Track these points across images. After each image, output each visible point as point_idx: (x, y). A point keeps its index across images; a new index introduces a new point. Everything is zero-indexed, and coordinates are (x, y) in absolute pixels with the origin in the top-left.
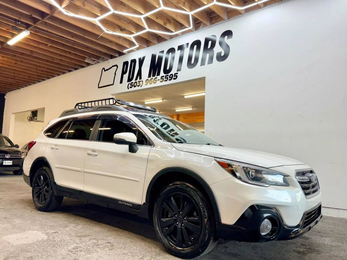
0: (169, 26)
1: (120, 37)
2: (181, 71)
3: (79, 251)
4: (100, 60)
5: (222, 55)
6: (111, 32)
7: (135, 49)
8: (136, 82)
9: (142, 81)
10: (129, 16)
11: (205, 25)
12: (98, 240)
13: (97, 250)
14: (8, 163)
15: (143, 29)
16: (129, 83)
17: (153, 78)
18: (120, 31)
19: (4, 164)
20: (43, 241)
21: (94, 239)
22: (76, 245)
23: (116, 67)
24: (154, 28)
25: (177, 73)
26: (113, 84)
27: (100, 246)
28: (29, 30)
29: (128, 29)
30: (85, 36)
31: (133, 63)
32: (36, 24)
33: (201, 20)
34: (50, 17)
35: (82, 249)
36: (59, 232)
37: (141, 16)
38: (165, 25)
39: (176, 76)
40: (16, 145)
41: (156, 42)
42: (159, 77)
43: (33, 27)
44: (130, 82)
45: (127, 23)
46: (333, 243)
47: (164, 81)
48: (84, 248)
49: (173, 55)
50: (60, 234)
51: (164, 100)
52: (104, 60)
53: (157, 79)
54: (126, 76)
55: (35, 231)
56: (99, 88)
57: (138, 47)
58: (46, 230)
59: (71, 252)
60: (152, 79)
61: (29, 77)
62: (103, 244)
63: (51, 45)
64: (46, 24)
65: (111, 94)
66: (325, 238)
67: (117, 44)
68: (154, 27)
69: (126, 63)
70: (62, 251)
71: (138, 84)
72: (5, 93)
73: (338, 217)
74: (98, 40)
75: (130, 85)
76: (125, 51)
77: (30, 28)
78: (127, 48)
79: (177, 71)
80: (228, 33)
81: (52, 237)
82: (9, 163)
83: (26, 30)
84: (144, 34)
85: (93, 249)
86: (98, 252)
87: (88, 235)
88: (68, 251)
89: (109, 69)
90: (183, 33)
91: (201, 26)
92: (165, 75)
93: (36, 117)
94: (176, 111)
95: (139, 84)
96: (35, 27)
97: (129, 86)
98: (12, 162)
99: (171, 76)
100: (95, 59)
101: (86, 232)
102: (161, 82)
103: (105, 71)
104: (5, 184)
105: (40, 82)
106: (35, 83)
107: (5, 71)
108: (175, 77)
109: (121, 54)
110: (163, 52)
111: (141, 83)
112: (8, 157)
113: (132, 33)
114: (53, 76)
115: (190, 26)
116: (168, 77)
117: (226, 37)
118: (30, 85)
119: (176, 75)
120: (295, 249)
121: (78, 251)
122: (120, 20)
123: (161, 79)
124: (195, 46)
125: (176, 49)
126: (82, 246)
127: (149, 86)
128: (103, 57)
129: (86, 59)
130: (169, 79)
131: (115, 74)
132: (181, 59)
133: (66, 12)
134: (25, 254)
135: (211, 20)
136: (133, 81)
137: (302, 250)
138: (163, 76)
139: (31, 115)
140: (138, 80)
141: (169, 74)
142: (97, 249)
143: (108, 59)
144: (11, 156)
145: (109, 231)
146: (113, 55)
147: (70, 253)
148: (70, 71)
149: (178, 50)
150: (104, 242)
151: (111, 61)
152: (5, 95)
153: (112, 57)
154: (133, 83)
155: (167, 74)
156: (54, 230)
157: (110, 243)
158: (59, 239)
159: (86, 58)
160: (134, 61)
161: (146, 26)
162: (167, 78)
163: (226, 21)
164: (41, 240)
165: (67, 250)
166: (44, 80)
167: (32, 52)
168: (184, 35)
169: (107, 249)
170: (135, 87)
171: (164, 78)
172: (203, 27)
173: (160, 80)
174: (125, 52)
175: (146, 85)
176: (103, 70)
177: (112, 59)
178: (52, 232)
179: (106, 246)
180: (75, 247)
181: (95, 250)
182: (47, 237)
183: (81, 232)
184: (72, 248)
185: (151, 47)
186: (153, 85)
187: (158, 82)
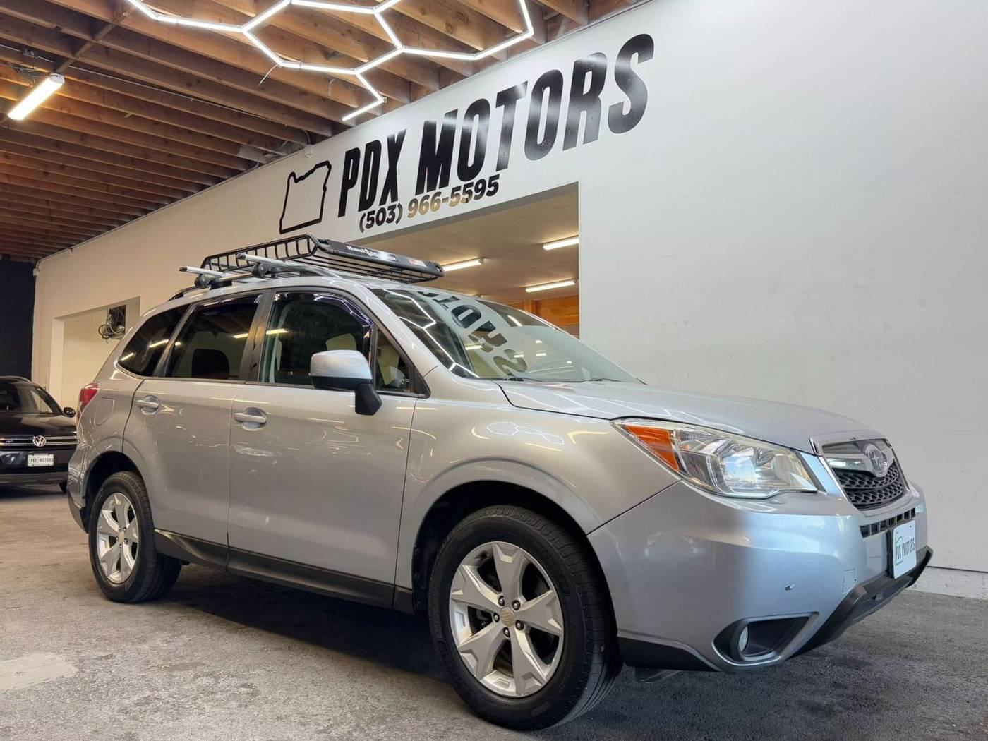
0: (462, 35)
1: (326, 78)
2: (507, 168)
3: (148, 711)
4: (280, 151)
5: (626, 111)
6: (294, 65)
7: (376, 108)
8: (383, 211)
9: (400, 206)
10: (338, 12)
11: (573, 25)
13: (204, 708)
14: (41, 460)
15: (388, 47)
16: (365, 215)
17: (429, 193)
18: (323, 58)
19: (30, 464)
20: (61, 682)
21: (207, 676)
22: (147, 693)
23: (325, 168)
24: (423, 43)
25: (497, 177)
26: (319, 221)
27: (218, 696)
28: (63, 73)
29: (345, 53)
30: (223, 81)
31: (373, 153)
32: (79, 53)
33: (559, 10)
34: (112, 30)
35: (161, 704)
36: (118, 655)
37: (374, 8)
38: (452, 33)
39: (494, 184)
40: (65, 409)
41: (433, 85)
42: (446, 192)
43: (71, 62)
44: (366, 212)
45: (339, 34)
46: (935, 680)
47: (460, 203)
49: (485, 122)
50: (118, 660)
51: (485, 260)
52: (292, 149)
53: (441, 198)
54: (354, 194)
55: (49, 653)
56: (282, 232)
57: (383, 104)
58: (81, 652)
59: (127, 713)
60: (427, 197)
61: (91, 210)
62: (227, 691)
63: (135, 114)
64: (107, 52)
66: (916, 665)
67: (323, 100)
68: (422, 39)
69: (353, 155)
70: (100, 710)
71: (388, 216)
72: (34, 262)
73: (980, 597)
74: (263, 89)
75: (366, 218)
76: (346, 119)
77: (62, 68)
78: (352, 110)
79: (497, 170)
80: (641, 45)
81: (88, 671)
82: (46, 460)
83: (52, 74)
84: (392, 63)
85: (196, 703)
86: (204, 714)
87: (195, 665)
88: (119, 711)
89: (307, 175)
90: (511, 52)
91: (562, 29)
92: (462, 184)
93: (121, 327)
94: (528, 290)
95: (390, 214)
96: (76, 64)
97: (365, 222)
98: (52, 456)
99: (480, 186)
100: (266, 146)
101: (194, 655)
102: (453, 205)
103: (296, 181)
104: (27, 520)
105: (122, 223)
106: (110, 228)
107: (21, 198)
108: (492, 189)
109: (338, 128)
110: (454, 113)
111: (397, 211)
112: (42, 443)
113: (356, 63)
114: (158, 206)
115: (525, 30)
116: (472, 189)
117: (636, 55)
118: (99, 233)
119: (493, 182)
120: (806, 697)
121: (146, 711)
122: (316, 25)
123: (453, 196)
124: (547, 91)
125: (492, 101)
126: (165, 695)
127: (419, 219)
128: (289, 142)
129: (241, 149)
130: (474, 194)
131: (325, 189)
132: (507, 134)
133: (155, 11)
135: (589, 7)
136: (376, 206)
138: (458, 188)
139: (107, 320)
140: (389, 202)
141: (475, 181)
142: (205, 705)
143: (304, 144)
144: (48, 441)
145: (262, 651)
146: (316, 134)
147: (122, 717)
148: (202, 188)
149: (498, 105)
150: (236, 682)
151: (312, 152)
152: (34, 266)
153: (314, 139)
154: (373, 212)
155: (468, 180)
156: (106, 651)
157: (250, 686)
158: (107, 677)
159: (240, 145)
160: (374, 147)
161: (393, 38)
162: (470, 193)
163: (631, 7)
164: (54, 680)
165: (117, 709)
166: (135, 217)
167: (84, 136)
168: (513, 58)
169: (234, 704)
170: (380, 223)
172: (567, 30)
173: (450, 200)
174: (350, 121)
175: (410, 216)
176: (292, 178)
177: (314, 146)
178: (96, 657)
179: (236, 696)
180: (145, 698)
181: (198, 707)
182: (78, 670)
183: (182, 656)
184: (133, 702)
185: (421, 100)
186: (431, 216)
187: (444, 206)
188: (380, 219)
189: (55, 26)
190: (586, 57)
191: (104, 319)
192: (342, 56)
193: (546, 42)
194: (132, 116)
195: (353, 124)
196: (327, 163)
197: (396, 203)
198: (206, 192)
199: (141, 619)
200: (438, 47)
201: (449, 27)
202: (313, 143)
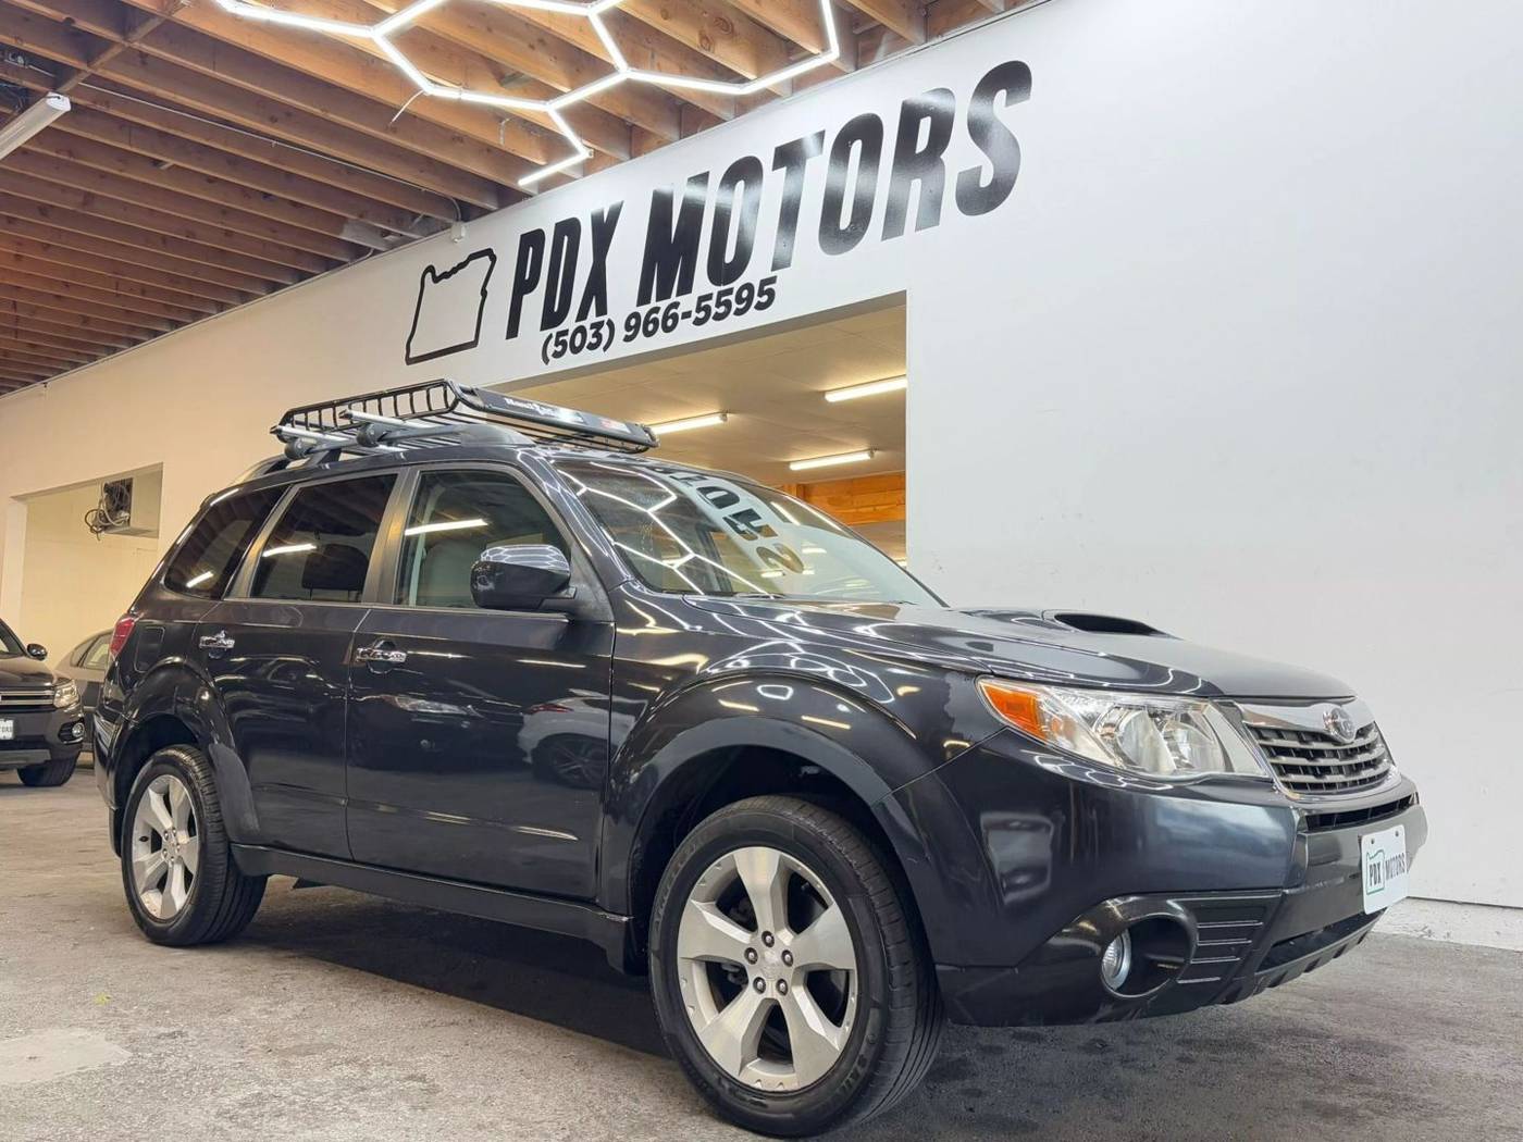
0: (725, 54)
1: (497, 116)
2: (789, 265)
3: (266, 1115)
4: (411, 231)
5: (985, 181)
6: (450, 92)
7: (575, 167)
8: (581, 330)
9: (611, 324)
11: (900, 43)
12: (365, 1066)
13: (356, 1112)
15: (605, 69)
16: (551, 336)
18: (495, 82)
20: (107, 1072)
21: (347, 1063)
22: (257, 1089)
23: (486, 260)
24: (659, 65)
25: (772, 280)
26: (473, 344)
27: (374, 1093)
28: (67, 94)
29: (532, 76)
30: (330, 115)
32: (98, 62)
33: (880, 18)
34: (159, 27)
35: (283, 1104)
36: (190, 1032)
37: (589, 5)
38: (709, 50)
39: (767, 290)
40: (31, 647)
43: (85, 76)
44: (554, 331)
45: (526, 46)
46: (1504, 1072)
47: (711, 319)
48: (294, 1102)
49: (754, 191)
50: (193, 1040)
51: (728, 415)
52: (431, 228)
54: (534, 303)
55: (75, 1028)
56: (410, 361)
57: (588, 159)
58: (128, 1026)
59: (231, 1118)
60: (656, 310)
61: (86, 320)
62: (387, 1085)
63: (178, 163)
64: (144, 63)
66: (1472, 1050)
67: (489, 151)
68: (658, 59)
69: (532, 240)
70: (186, 1113)
71: (590, 339)
74: (394, 130)
76: (525, 182)
77: (68, 86)
78: (538, 167)
79: (773, 270)
80: (1011, 78)
83: (50, 94)
84: (609, 94)
85: (340, 1104)
86: (358, 1120)
87: (324, 1047)
88: (219, 1115)
89: (454, 270)
90: (799, 84)
91: (882, 49)
92: (715, 290)
93: (124, 514)
94: (794, 467)
95: (594, 336)
96: (93, 79)
97: (552, 348)
98: (10, 724)
99: (745, 294)
100: (388, 222)
101: (315, 1033)
102: (698, 322)
103: (436, 280)
105: (136, 342)
106: (114, 351)
108: (765, 299)
109: (509, 197)
110: (702, 179)
113: (550, 93)
114: (197, 316)
115: (825, 47)
116: (732, 298)
117: (1002, 94)
118: (94, 358)
119: (766, 288)
120: (1312, 1096)
121: (262, 1115)
122: (489, 30)
123: (699, 309)
125: (767, 160)
126: (286, 1092)
127: (642, 344)
128: (425, 217)
129: (346, 226)
130: (735, 306)
131: (484, 293)
132: (789, 215)
134: (11, 1129)
135: (926, 17)
136: (570, 323)
137: (1344, 1104)
138: (709, 297)
139: (101, 502)
140: (592, 317)
141: (736, 285)
142: (355, 1107)
143: (450, 221)
144: (5, 698)
146: (471, 205)
147: (225, 1124)
148: (274, 287)
149: (776, 166)
150: (395, 1072)
151: (463, 234)
153: (467, 213)
154: (565, 333)
155: (725, 285)
156: (169, 1025)
157: (422, 1079)
158: (184, 1065)
159: (345, 220)
160: (569, 229)
161: (614, 54)
162: (728, 304)
163: (998, 17)
164: (96, 1068)
165: (213, 1112)
166: (156, 334)
167: (88, 199)
168: (801, 93)
169: (404, 1107)
170: (576, 350)
171: (712, 303)
172: (888, 53)
173: (694, 315)
174: (530, 186)
175: (628, 339)
176: (429, 275)
177: (467, 224)
178: (155, 1035)
179: (402, 1095)
180: (254, 1096)
181: (346, 1110)
182: (131, 1054)
183: (294, 1035)
184: (237, 1101)
185: (648, 155)
186: (661, 340)
187: (685, 325)
188: (577, 343)
189: (64, 17)
190: (920, 96)
191: (96, 499)
192: (528, 80)
193: (857, 68)
194: (174, 165)
195: (534, 191)
196: (489, 253)
197: (604, 318)
198: (280, 295)
199: (214, 978)
200: (683, 71)
201: (705, 41)
202: (466, 219)
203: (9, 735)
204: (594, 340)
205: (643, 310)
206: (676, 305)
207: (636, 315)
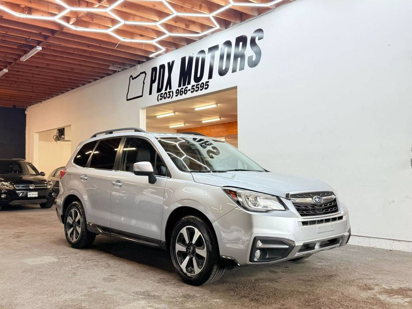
0: (192, 28)
2: (211, 78)
4: (126, 67)
5: (254, 59)
6: (128, 40)
7: (162, 52)
9: (172, 92)
13: (95, 268)
14: (33, 194)
15: (164, 33)
16: (159, 95)
17: (183, 87)
19: (29, 196)
21: (96, 262)
23: (144, 74)
24: (178, 31)
25: (208, 82)
26: (141, 96)
28: (41, 46)
29: (147, 36)
31: (162, 69)
32: (47, 40)
33: (228, 20)
34: (60, 32)
35: (83, 267)
37: (156, 23)
40: (41, 173)
41: (184, 44)
42: (189, 87)
43: (44, 42)
44: (160, 93)
47: (195, 92)
48: (85, 267)
50: (70, 258)
52: (131, 66)
54: (155, 85)
56: (128, 100)
57: (165, 51)
58: (58, 256)
59: (73, 269)
60: (182, 89)
62: (102, 265)
65: (141, 108)
67: (141, 49)
68: (177, 29)
69: (154, 69)
70: (66, 268)
71: (168, 96)
72: (25, 108)
74: (118, 47)
76: (152, 56)
77: (41, 44)
78: (154, 53)
79: (208, 79)
80: (259, 33)
81: (61, 260)
82: (35, 194)
83: (37, 46)
87: (93, 259)
89: (137, 77)
91: (232, 24)
92: (196, 84)
93: (63, 136)
95: (169, 95)
97: (159, 98)
98: (37, 193)
99: (202, 85)
100: (120, 65)
102: (192, 92)
103: (133, 79)
104: (30, 218)
105: (63, 93)
106: (58, 95)
108: (206, 87)
111: (171, 94)
112: (33, 188)
113: (152, 39)
115: (215, 26)
116: (199, 86)
117: (257, 37)
118: (53, 97)
119: (207, 84)
121: (78, 269)
123: (192, 89)
124: (226, 49)
125: (206, 51)
127: (180, 97)
128: (129, 64)
129: (110, 67)
130: (200, 88)
131: (144, 83)
132: (212, 65)
133: (76, 27)
135: (241, 16)
136: (163, 91)
138: (194, 86)
139: (57, 133)
140: (168, 90)
141: (200, 83)
143: (135, 64)
144: (35, 187)
146: (140, 61)
148: (95, 80)
149: (208, 52)
150: (104, 263)
151: (139, 67)
152: (25, 110)
154: (162, 94)
155: (198, 83)
156: (66, 256)
157: (108, 264)
158: (67, 262)
159: (109, 65)
160: (162, 67)
162: (198, 88)
164: (52, 262)
166: (68, 91)
168: (214, 34)
170: (165, 98)
171: (195, 87)
173: (191, 90)
175: (176, 96)
176: (131, 78)
178: (63, 257)
180: (78, 266)
181: (93, 268)
182: (58, 260)
183: (89, 258)
184: (75, 267)
185: (180, 49)
186: (184, 96)
187: (189, 92)
189: (39, 32)
193: (226, 29)
195: (154, 57)
196: (144, 72)
197: (171, 90)
198: (97, 81)
202: (139, 64)
203: (37, 196)
204: (169, 96)
205: (180, 89)
206: (187, 87)
207: (178, 90)
